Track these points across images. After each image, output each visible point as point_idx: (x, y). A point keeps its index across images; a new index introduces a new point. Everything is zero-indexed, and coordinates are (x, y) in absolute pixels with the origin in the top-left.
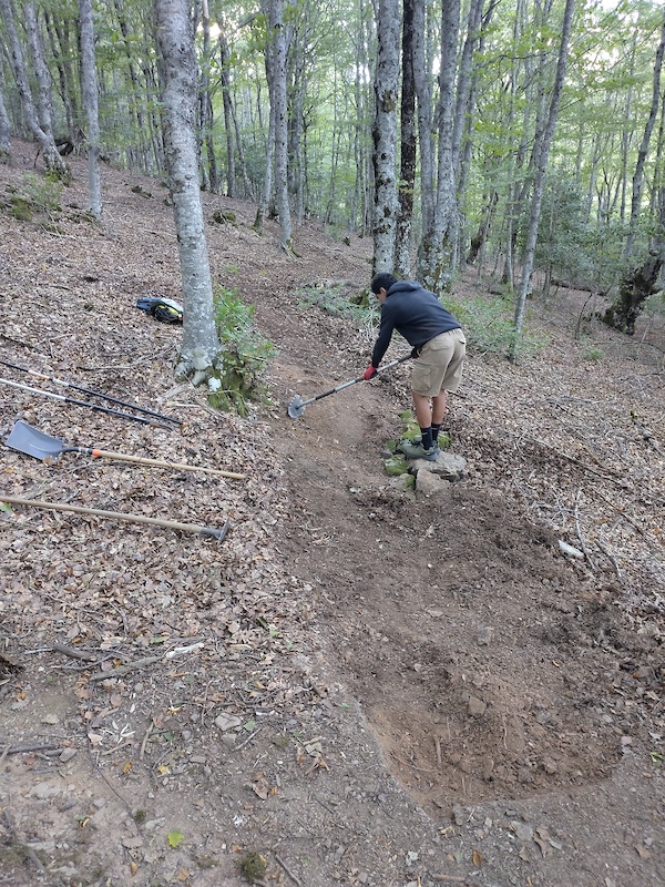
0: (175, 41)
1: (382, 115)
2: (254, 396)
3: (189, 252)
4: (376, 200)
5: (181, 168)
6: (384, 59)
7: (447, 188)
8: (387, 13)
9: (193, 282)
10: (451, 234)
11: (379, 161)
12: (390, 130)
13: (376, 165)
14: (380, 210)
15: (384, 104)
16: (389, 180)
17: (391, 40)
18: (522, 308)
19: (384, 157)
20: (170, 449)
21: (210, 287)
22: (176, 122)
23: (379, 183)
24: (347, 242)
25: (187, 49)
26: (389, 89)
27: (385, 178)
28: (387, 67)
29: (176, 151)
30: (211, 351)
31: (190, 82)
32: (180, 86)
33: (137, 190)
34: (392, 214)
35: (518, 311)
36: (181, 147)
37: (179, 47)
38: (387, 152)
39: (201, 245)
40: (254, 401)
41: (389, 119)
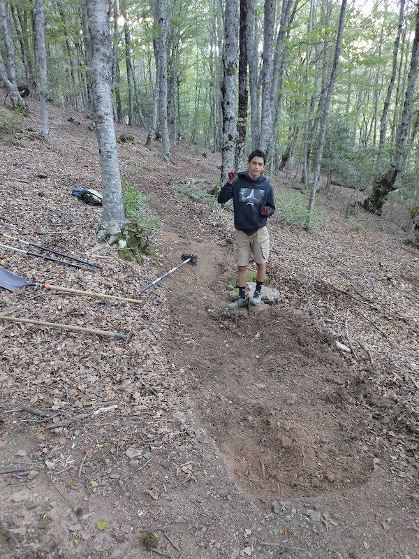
0: (99, 28)
1: (227, 77)
2: (147, 251)
3: (107, 161)
4: (224, 130)
5: (102, 108)
6: (229, 42)
7: (267, 123)
8: (231, 14)
9: (109, 180)
10: (270, 152)
11: (225, 106)
12: (232, 86)
13: (223, 108)
14: (226, 136)
15: (228, 70)
16: (231, 118)
17: (233, 31)
18: (314, 199)
19: (228, 103)
20: (95, 284)
21: (120, 183)
22: (99, 79)
23: (225, 119)
24: (204, 155)
25: (106, 34)
26: (232, 61)
27: (229, 117)
28: (230, 47)
29: (99, 97)
30: (120, 223)
31: (108, 54)
32: (102, 57)
33: (71, 120)
34: (234, 139)
35: (311, 200)
36: (102, 95)
37: (101, 32)
38: (230, 100)
39: (115, 156)
40: (147, 254)
41: (231, 80)
